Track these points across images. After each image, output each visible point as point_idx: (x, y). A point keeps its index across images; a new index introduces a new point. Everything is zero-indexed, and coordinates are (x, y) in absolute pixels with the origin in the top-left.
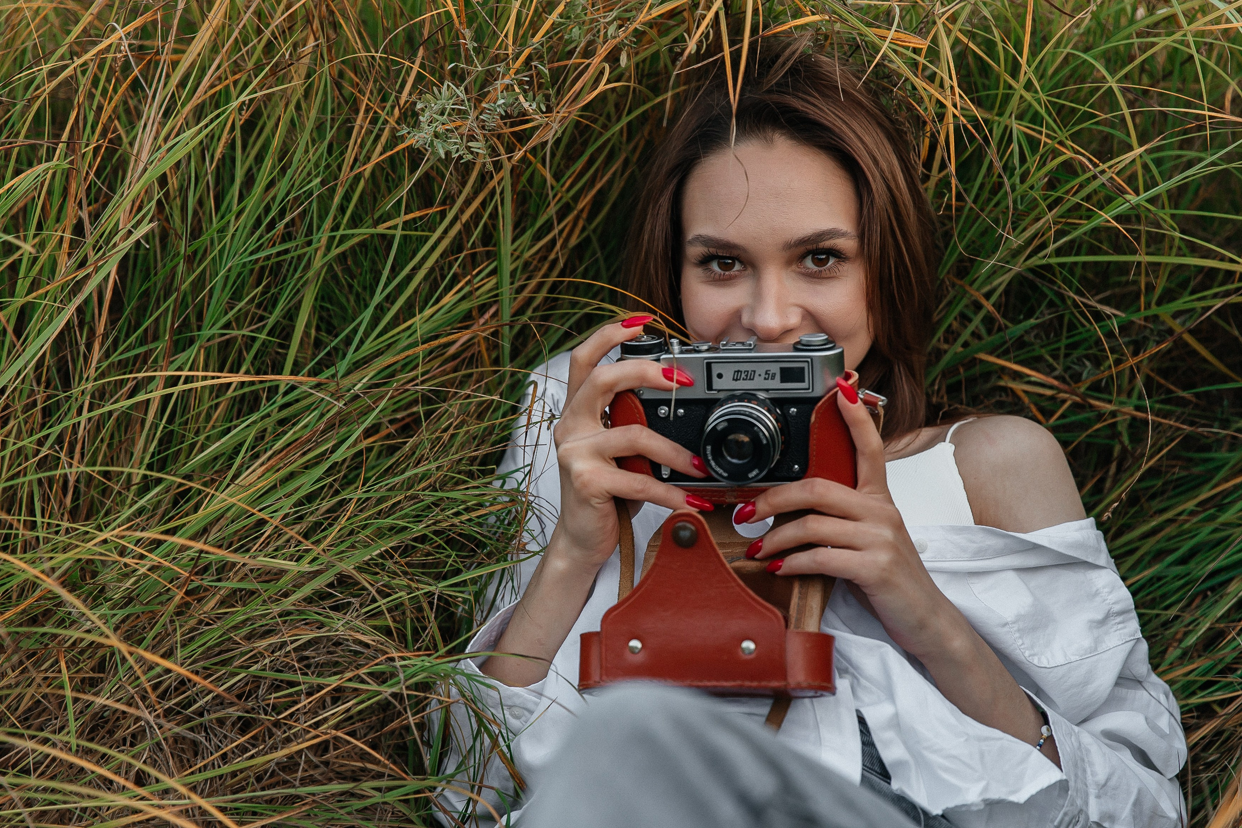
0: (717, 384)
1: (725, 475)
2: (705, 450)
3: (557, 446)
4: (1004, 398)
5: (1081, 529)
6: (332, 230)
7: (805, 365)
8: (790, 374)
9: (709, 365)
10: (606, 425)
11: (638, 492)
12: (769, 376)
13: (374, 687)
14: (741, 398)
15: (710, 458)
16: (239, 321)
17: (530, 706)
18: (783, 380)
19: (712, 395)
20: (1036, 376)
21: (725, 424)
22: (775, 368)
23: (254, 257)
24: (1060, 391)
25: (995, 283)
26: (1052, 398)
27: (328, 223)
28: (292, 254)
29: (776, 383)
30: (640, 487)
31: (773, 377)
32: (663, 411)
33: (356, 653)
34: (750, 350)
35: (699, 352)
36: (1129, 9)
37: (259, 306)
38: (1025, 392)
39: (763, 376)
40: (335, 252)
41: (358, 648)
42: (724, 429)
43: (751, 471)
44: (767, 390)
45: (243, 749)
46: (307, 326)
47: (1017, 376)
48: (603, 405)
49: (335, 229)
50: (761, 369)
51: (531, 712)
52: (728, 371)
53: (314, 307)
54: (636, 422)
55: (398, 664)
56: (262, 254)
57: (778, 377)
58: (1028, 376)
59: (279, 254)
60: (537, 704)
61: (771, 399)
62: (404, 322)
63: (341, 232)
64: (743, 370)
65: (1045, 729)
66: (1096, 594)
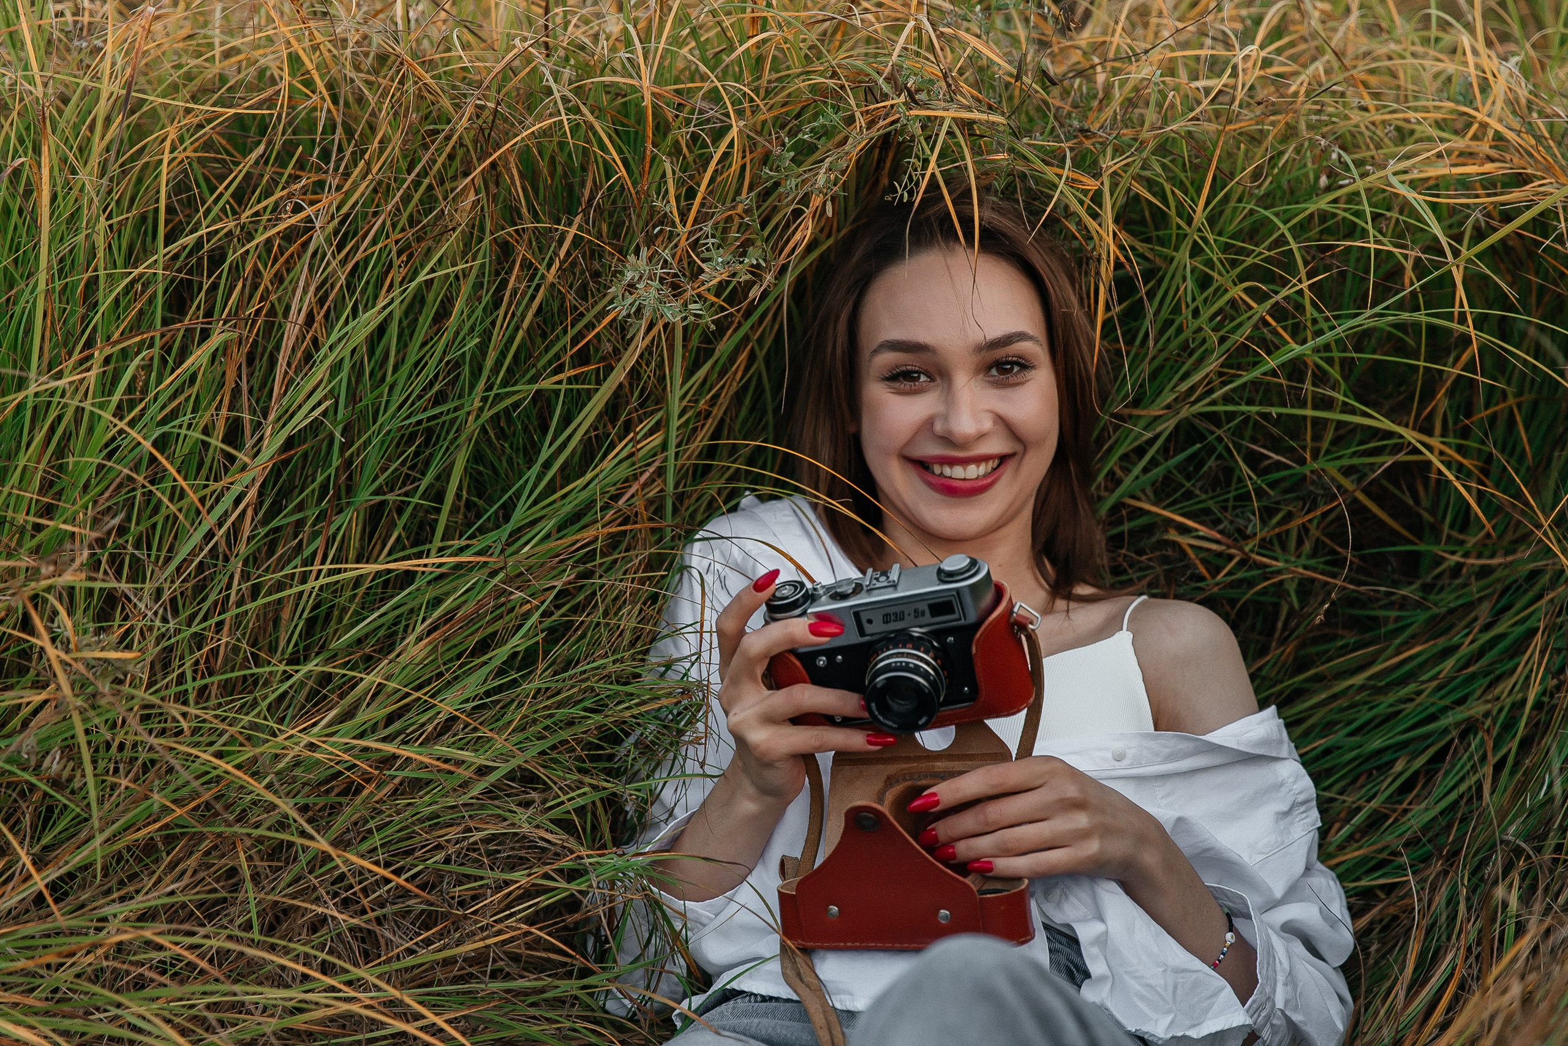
4: (1170, 552)
6: (486, 390)
9: (857, 615)
12: (918, 614)
13: (564, 885)
15: (876, 713)
16: (391, 486)
20: (1203, 530)
23: (407, 422)
24: (1229, 547)
25: (1158, 430)
26: (1219, 555)
27: (481, 385)
28: (443, 418)
30: (817, 743)
33: (544, 849)
36: (1312, 176)
37: (412, 468)
38: (1191, 546)
39: (913, 614)
40: (487, 415)
41: (545, 845)
44: (920, 626)
45: (428, 942)
46: (460, 488)
47: (1184, 530)
49: (489, 388)
53: (466, 468)
55: (587, 861)
56: (413, 420)
58: (1197, 530)
59: (429, 419)
62: (562, 488)
63: (495, 391)
65: (1229, 936)
66: (1282, 784)
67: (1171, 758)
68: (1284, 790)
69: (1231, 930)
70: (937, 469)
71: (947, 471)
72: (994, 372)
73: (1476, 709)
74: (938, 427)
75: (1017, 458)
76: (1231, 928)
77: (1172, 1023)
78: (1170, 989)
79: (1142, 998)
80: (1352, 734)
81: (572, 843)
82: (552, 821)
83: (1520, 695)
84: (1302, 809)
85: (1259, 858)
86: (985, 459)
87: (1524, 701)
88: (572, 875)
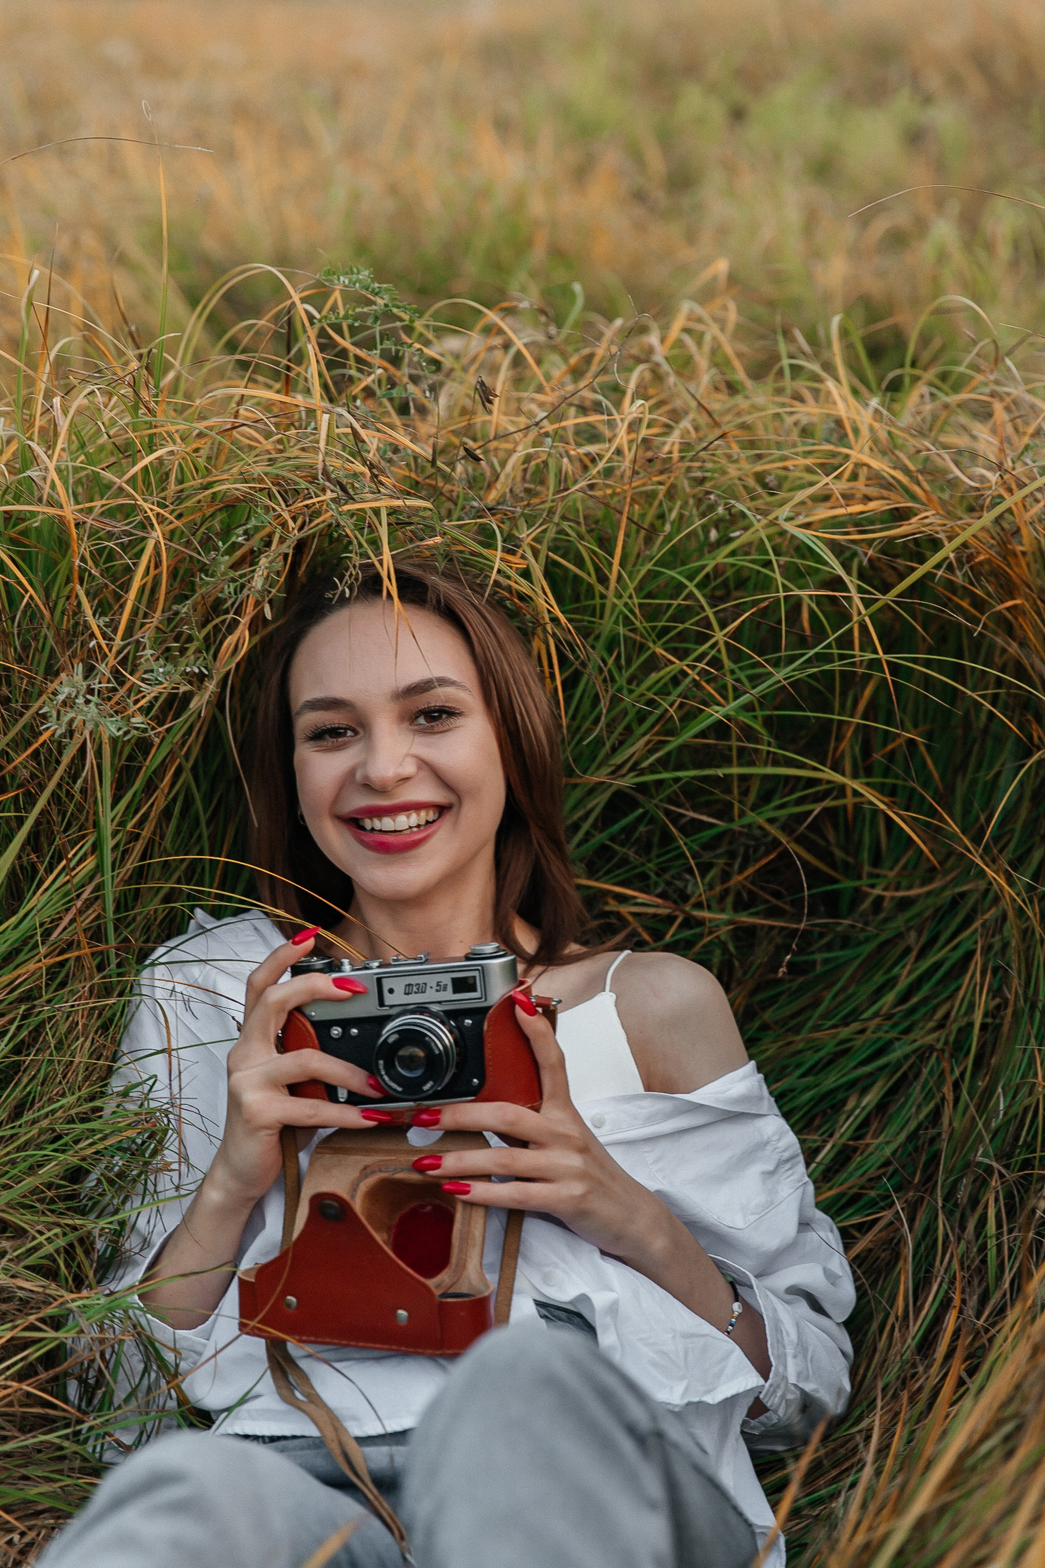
0: (389, 999)
1: (400, 1089)
2: (377, 1065)
3: (229, 1073)
5: (744, 1078)
7: (476, 974)
8: (462, 985)
9: (379, 981)
10: (279, 1052)
11: (311, 1117)
12: (441, 988)
13: (51, 1334)
14: (413, 1012)
15: (383, 1073)
17: (199, 1348)
18: (456, 991)
19: (385, 1011)
20: (642, 897)
21: (396, 1036)
22: (446, 979)
24: (670, 909)
26: (661, 917)
29: (449, 995)
30: (312, 1112)
31: (445, 989)
32: (336, 1031)
33: (23, 1299)
34: (421, 964)
35: (371, 968)
38: (632, 914)
39: (435, 987)
41: (24, 1294)
42: (395, 1042)
43: (425, 1083)
44: (440, 1002)
47: (622, 899)
48: (275, 1029)
50: (432, 980)
51: (200, 1354)
52: (398, 985)
54: (307, 1046)
57: (450, 988)
60: (205, 1346)
61: (444, 1012)
64: (413, 982)
65: (737, 1307)
66: (767, 1143)
67: (651, 1119)
68: (769, 1148)
69: (737, 1300)
70: (368, 824)
71: (377, 824)
72: (422, 720)
73: (923, 1037)
74: (359, 776)
75: (455, 810)
76: (737, 1298)
77: (686, 1390)
78: (681, 1354)
79: (655, 1364)
80: (803, 1076)
81: (53, 1289)
82: (27, 1268)
83: (966, 1019)
84: (788, 1166)
85: (752, 1218)
86: (417, 807)
87: (971, 1025)
88: (56, 1323)
